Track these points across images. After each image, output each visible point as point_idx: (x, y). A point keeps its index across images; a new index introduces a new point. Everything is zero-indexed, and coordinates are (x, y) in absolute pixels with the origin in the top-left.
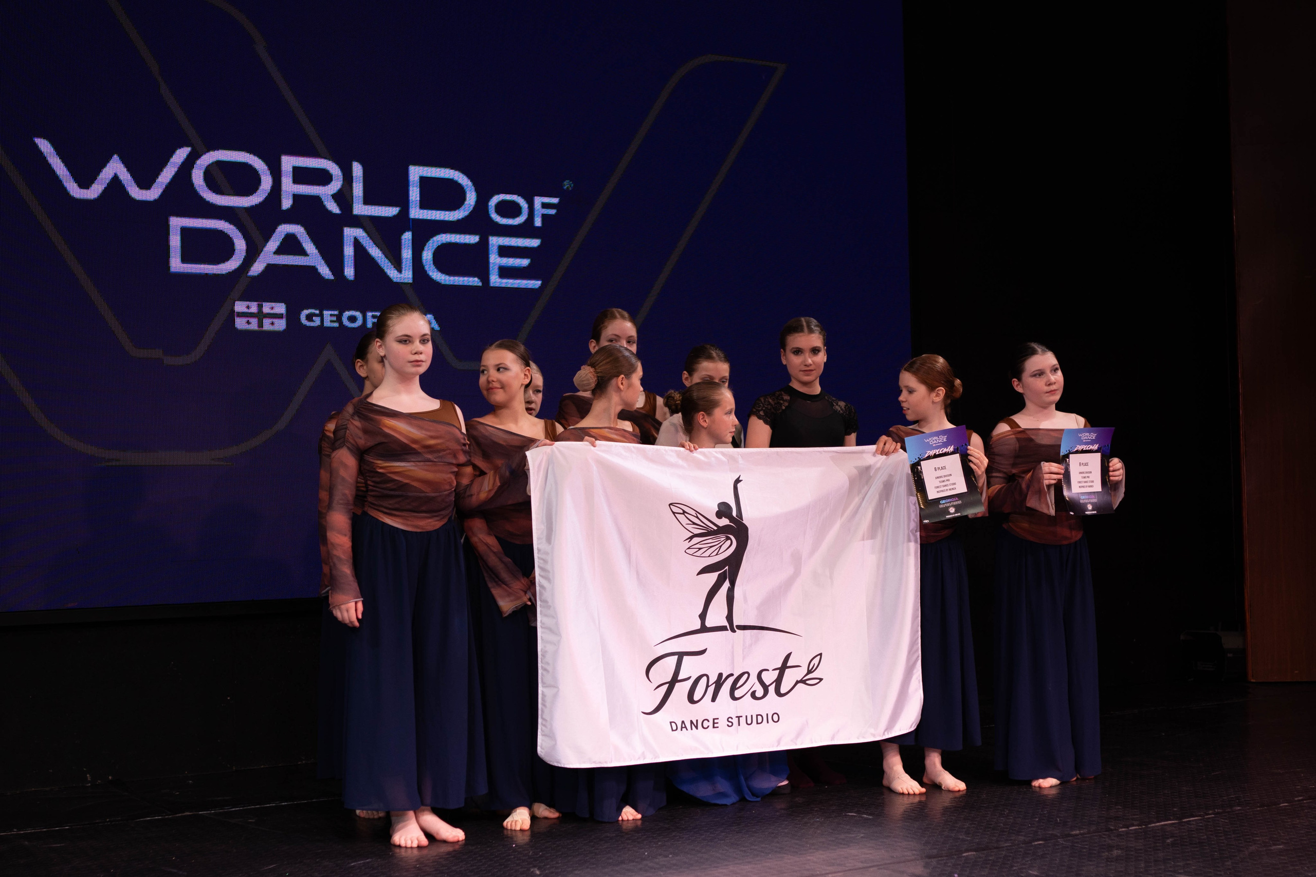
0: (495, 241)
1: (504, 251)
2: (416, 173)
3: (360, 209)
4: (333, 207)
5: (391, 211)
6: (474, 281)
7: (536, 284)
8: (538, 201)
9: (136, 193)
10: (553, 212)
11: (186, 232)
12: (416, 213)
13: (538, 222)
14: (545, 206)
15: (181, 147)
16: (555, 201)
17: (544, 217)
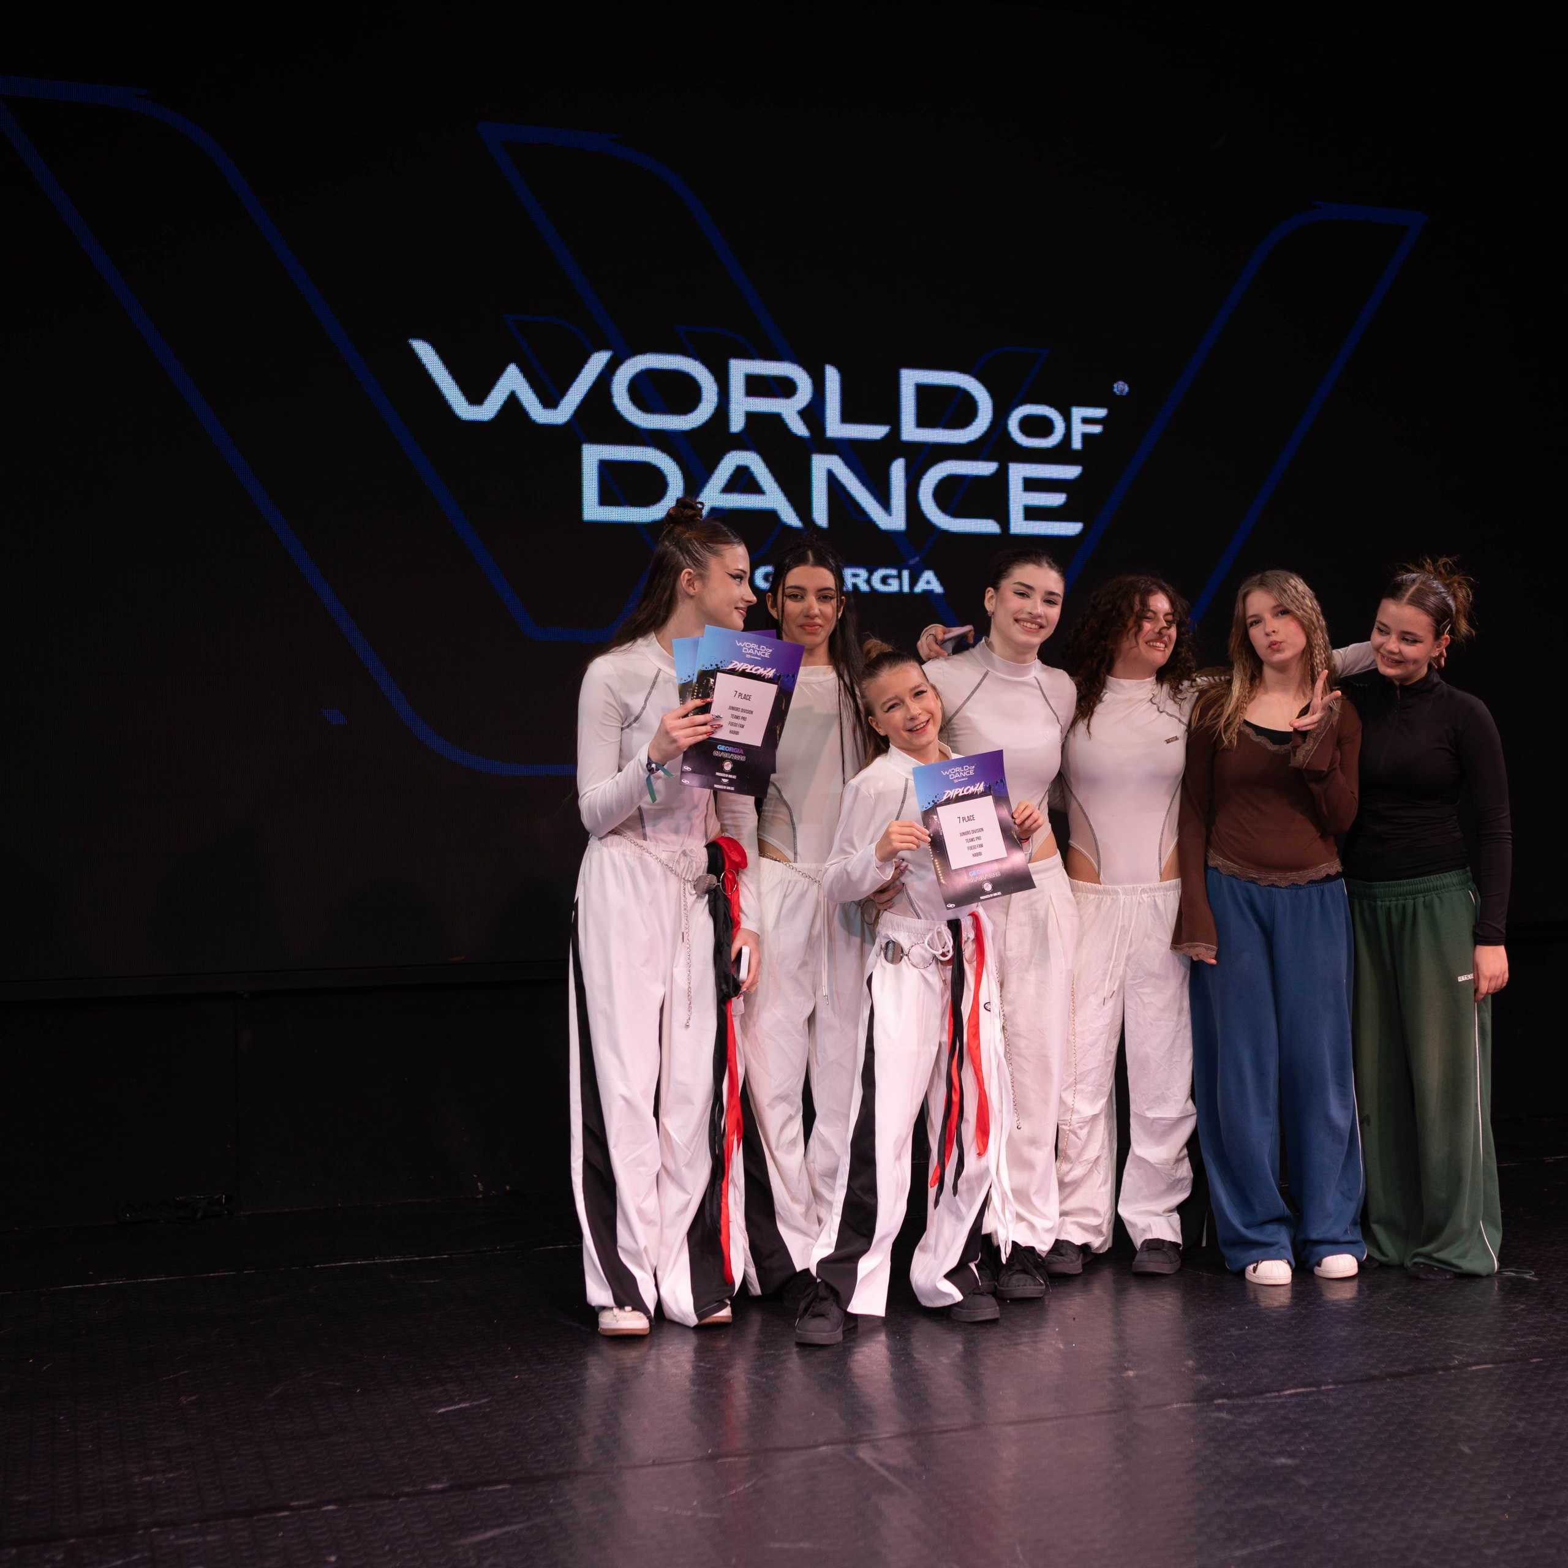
0: (1018, 472)
1: (1031, 485)
2: (910, 379)
3: (835, 428)
4: (799, 428)
5: (877, 432)
6: (989, 526)
7: (1072, 528)
8: (1078, 413)
9: (539, 414)
10: (1097, 429)
11: (605, 467)
12: (910, 432)
13: (1077, 444)
14: (1086, 421)
15: (598, 349)
16: (1100, 413)
17: (1086, 437)
